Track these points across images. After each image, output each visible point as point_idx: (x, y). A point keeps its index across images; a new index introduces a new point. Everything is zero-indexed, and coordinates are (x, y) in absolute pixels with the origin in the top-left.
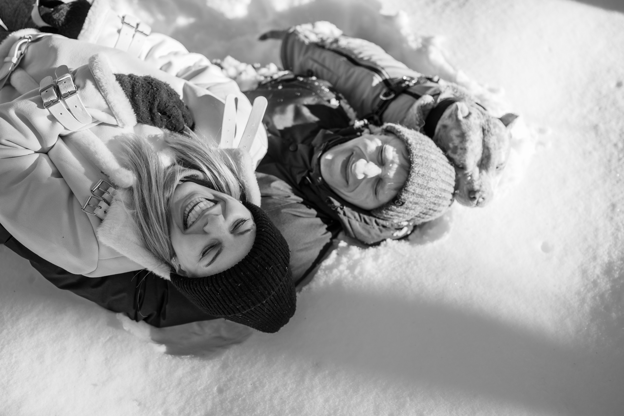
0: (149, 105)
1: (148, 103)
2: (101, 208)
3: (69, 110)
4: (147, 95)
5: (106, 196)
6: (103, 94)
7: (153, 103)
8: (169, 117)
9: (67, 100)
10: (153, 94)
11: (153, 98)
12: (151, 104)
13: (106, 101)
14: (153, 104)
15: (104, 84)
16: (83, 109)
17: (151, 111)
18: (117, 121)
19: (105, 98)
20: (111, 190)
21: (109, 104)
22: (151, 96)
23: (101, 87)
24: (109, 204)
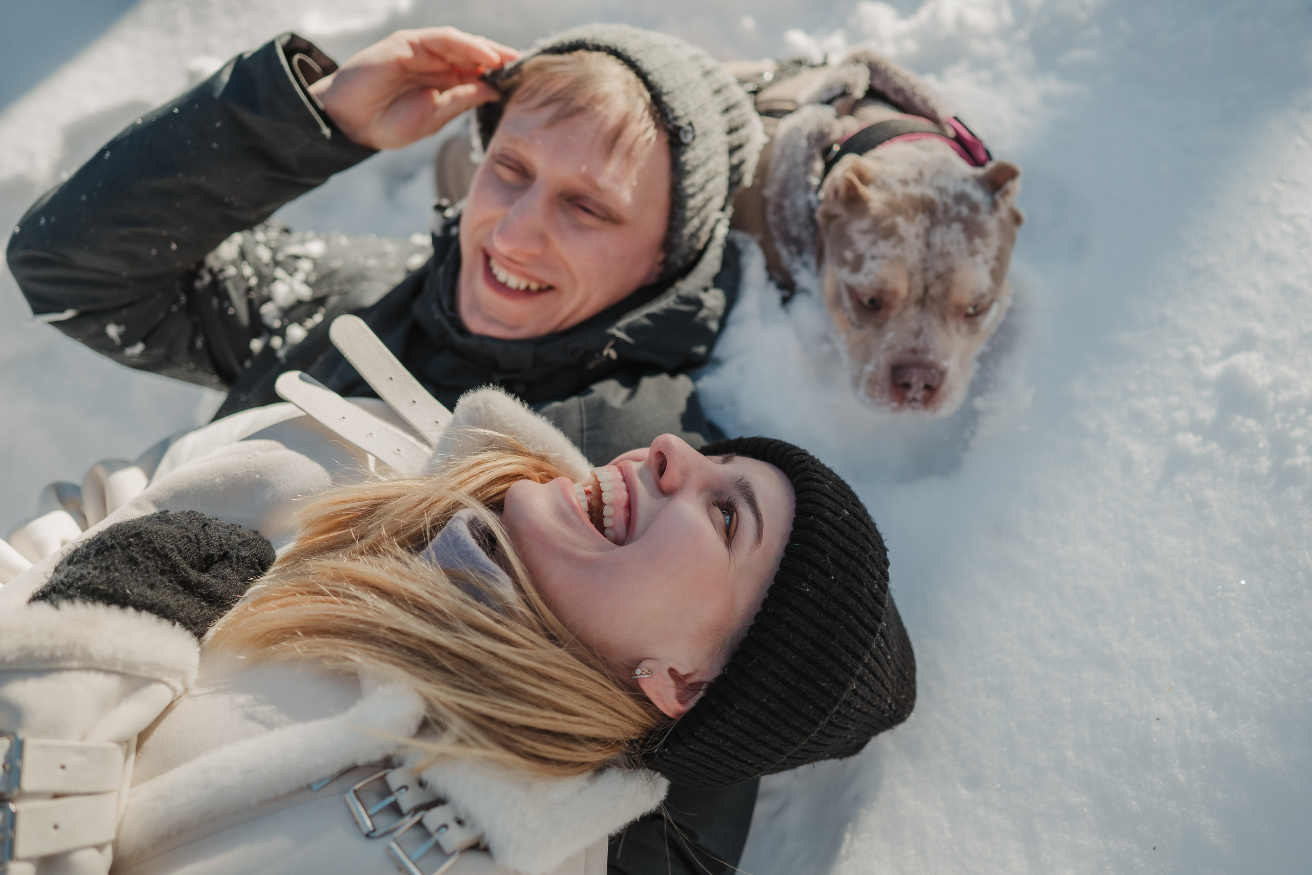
0: (171, 581)
1: (165, 579)
2: (445, 826)
3: (56, 796)
4: (142, 567)
5: (407, 801)
6: (75, 664)
7: (172, 565)
8: (225, 556)
9: (29, 782)
10: (144, 551)
11: (160, 556)
12: (170, 572)
13: (98, 670)
14: (174, 569)
15: (48, 643)
16: (82, 751)
17: (187, 586)
18: (167, 684)
19: (91, 666)
20: (395, 778)
21: (112, 668)
22: (148, 558)
23: (53, 658)
24: (439, 802)
